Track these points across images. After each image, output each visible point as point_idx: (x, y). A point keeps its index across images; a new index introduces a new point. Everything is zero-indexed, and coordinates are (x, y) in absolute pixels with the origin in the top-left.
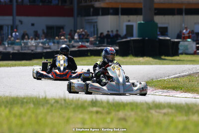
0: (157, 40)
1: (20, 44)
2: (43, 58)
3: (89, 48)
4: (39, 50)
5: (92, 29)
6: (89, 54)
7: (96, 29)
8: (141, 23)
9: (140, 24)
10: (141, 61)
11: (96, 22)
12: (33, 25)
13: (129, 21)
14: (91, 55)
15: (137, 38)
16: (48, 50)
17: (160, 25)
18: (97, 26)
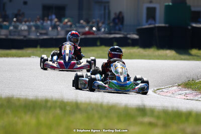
0: (190, 27)
1: (7, 28)
2: (39, 46)
3: (98, 36)
4: (33, 36)
5: (102, 12)
6: (98, 44)
7: (107, 11)
8: (169, 5)
9: (167, 7)
10: (169, 55)
11: (108, 2)
12: (25, 3)
13: (151, 2)
14: (101, 45)
15: (163, 25)
16: (45, 37)
17: (193, 9)
18: (109, 7)
